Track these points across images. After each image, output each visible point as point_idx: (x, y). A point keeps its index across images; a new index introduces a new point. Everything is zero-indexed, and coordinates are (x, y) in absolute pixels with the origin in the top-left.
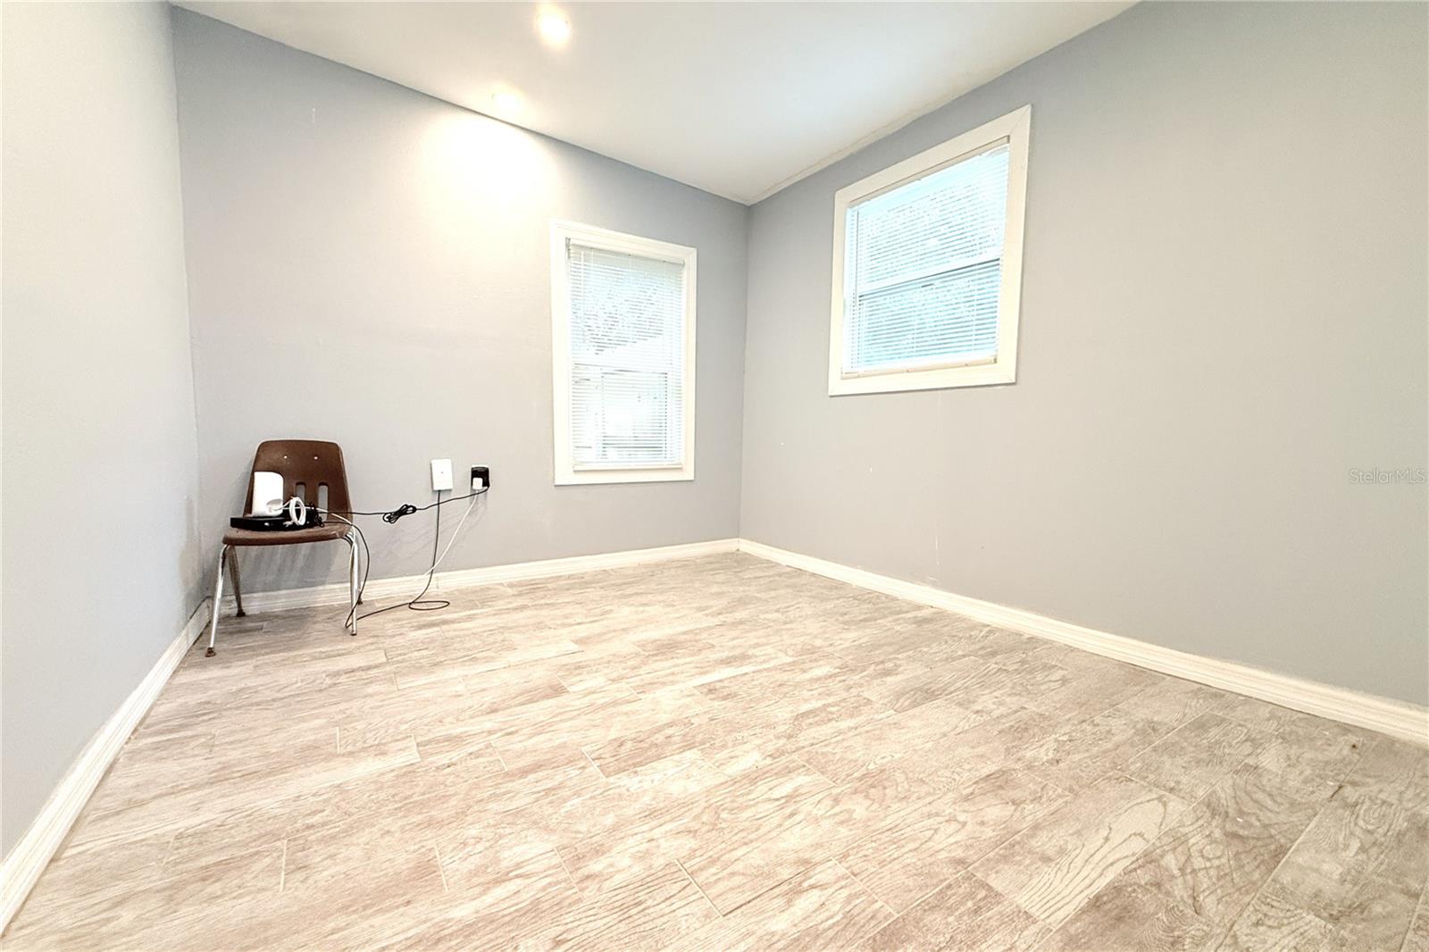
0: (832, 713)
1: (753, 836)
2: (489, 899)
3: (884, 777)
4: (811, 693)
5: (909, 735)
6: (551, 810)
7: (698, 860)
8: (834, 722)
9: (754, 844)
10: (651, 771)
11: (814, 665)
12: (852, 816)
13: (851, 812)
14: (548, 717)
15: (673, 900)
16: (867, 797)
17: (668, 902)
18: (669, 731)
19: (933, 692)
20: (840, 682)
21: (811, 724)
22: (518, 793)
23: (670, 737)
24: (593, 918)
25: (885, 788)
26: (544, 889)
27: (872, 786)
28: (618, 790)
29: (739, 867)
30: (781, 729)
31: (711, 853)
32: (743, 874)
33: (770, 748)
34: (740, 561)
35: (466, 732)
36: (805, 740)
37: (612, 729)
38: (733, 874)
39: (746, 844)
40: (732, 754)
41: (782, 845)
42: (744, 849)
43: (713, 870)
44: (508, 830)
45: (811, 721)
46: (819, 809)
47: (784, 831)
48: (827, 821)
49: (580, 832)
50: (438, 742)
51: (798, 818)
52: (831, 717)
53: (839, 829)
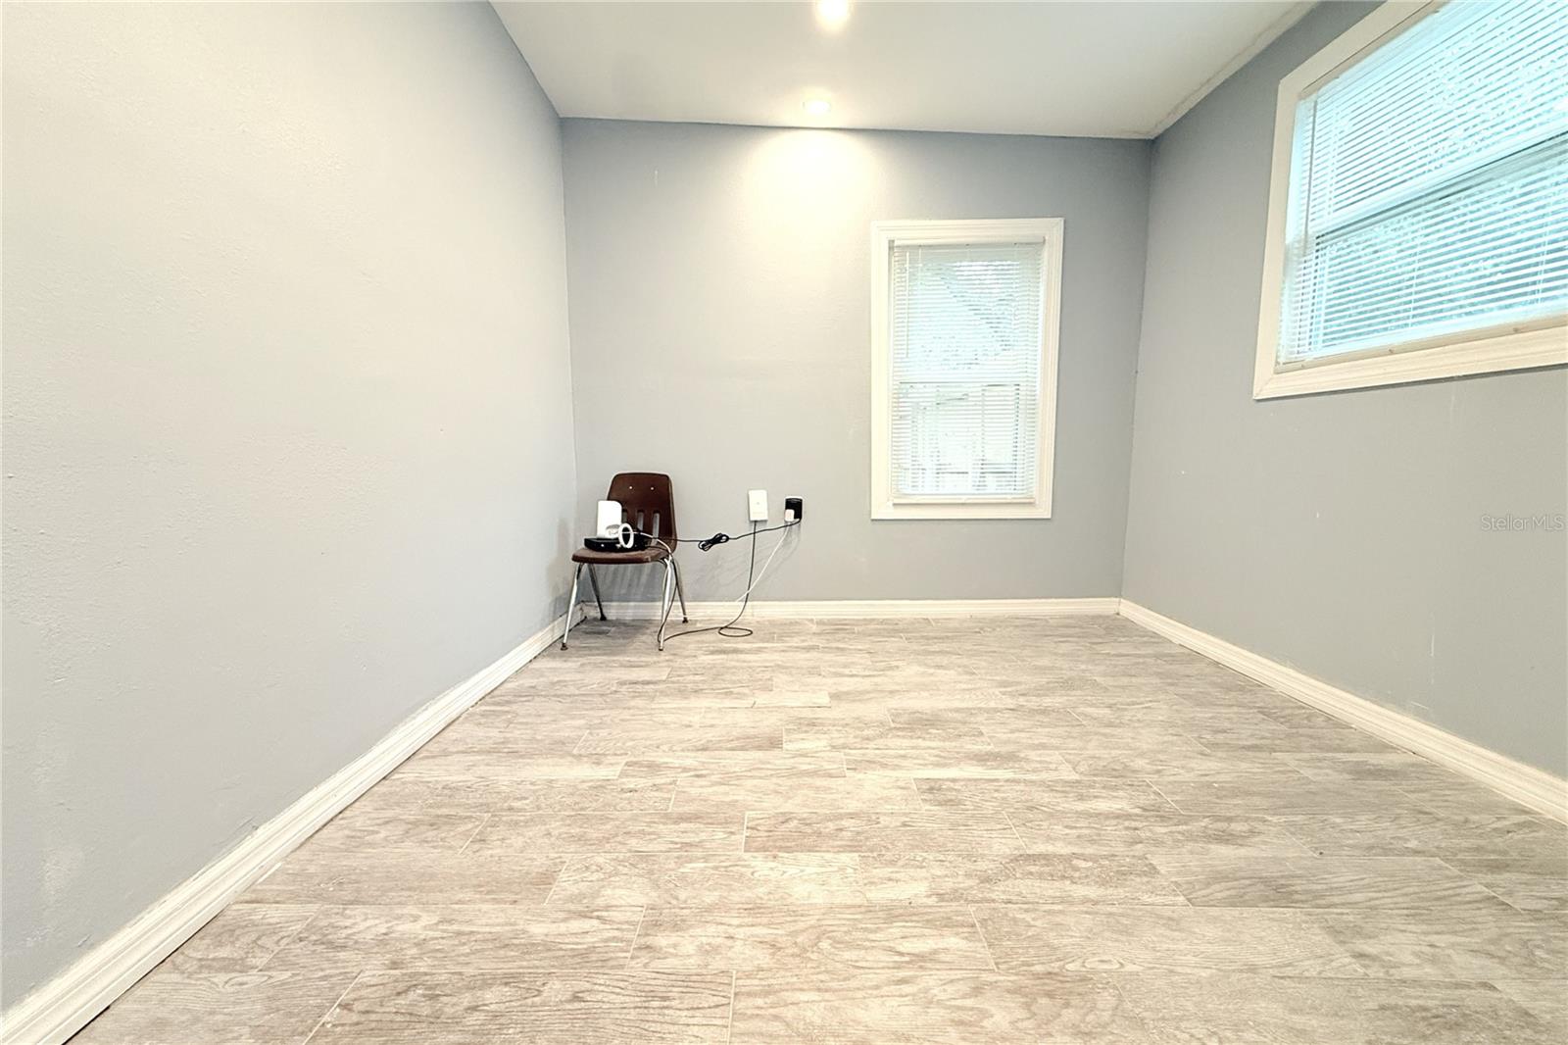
0: (1076, 869)
1: (834, 985)
2: (563, 928)
3: (1080, 990)
4: (1067, 831)
5: (1182, 946)
6: (672, 866)
7: (756, 982)
8: (1068, 882)
9: (827, 996)
10: (792, 862)
11: (1104, 793)
12: (981, 1021)
13: (985, 1014)
14: (743, 769)
15: (697, 1013)
16: (1027, 1006)
17: (690, 1013)
18: (845, 823)
19: (1291, 893)
20: (1127, 828)
21: (1031, 873)
22: (660, 837)
23: (841, 830)
24: (618, 990)
25: (1067, 1005)
26: (606, 940)
27: (1050, 995)
28: (744, 870)
29: (789, 1013)
30: (982, 865)
31: (772, 981)
32: (788, 1024)
33: (948, 885)
34: (1115, 628)
35: (667, 763)
36: (1004, 892)
37: (790, 801)
38: (776, 1017)
39: (819, 990)
40: (894, 876)
41: (860, 1014)
42: (814, 996)
43: (760, 1002)
44: (626, 870)
45: (1033, 869)
46: (945, 990)
47: (877, 997)
48: (942, 1012)
49: (677, 898)
50: (642, 766)
51: (906, 989)
52: (1070, 872)
53: (949, 1029)
